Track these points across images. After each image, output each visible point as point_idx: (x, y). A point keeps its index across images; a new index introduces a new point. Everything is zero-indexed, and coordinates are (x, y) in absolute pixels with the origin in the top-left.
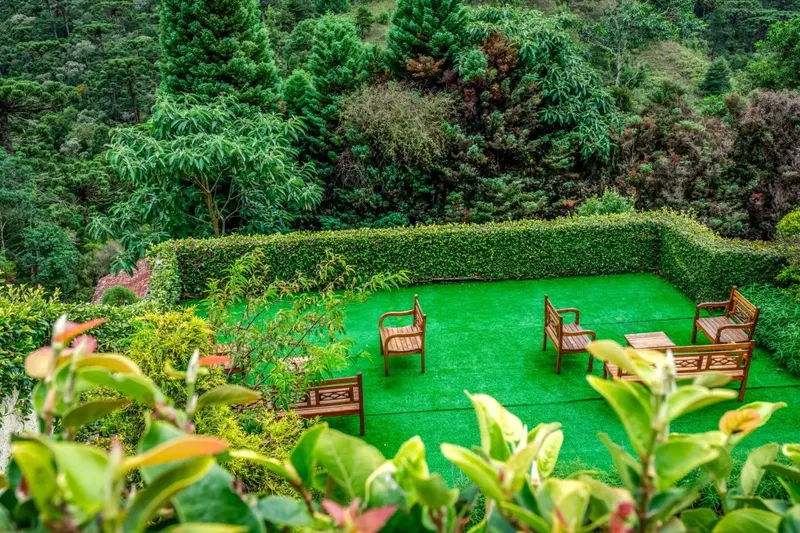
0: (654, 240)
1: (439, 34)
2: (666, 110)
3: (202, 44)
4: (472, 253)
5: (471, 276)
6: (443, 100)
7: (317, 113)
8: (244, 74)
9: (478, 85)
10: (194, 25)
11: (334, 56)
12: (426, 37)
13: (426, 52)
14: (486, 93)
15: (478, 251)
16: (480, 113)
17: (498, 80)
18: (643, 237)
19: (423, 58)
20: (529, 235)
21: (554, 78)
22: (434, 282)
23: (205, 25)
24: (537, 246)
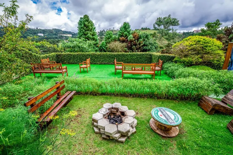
0: (150, 57)
1: (125, 33)
2: (169, 48)
3: (83, 32)
4: (112, 58)
5: (112, 63)
6: (125, 44)
7: (105, 47)
8: (90, 38)
9: (131, 41)
10: (82, 29)
11: (108, 37)
12: (123, 34)
13: (123, 36)
14: (132, 43)
15: (113, 57)
16: (131, 47)
17: (135, 40)
18: (148, 57)
19: (122, 37)
20: (123, 55)
21: (146, 41)
22: (105, 64)
23: (84, 29)
24: (125, 57)
